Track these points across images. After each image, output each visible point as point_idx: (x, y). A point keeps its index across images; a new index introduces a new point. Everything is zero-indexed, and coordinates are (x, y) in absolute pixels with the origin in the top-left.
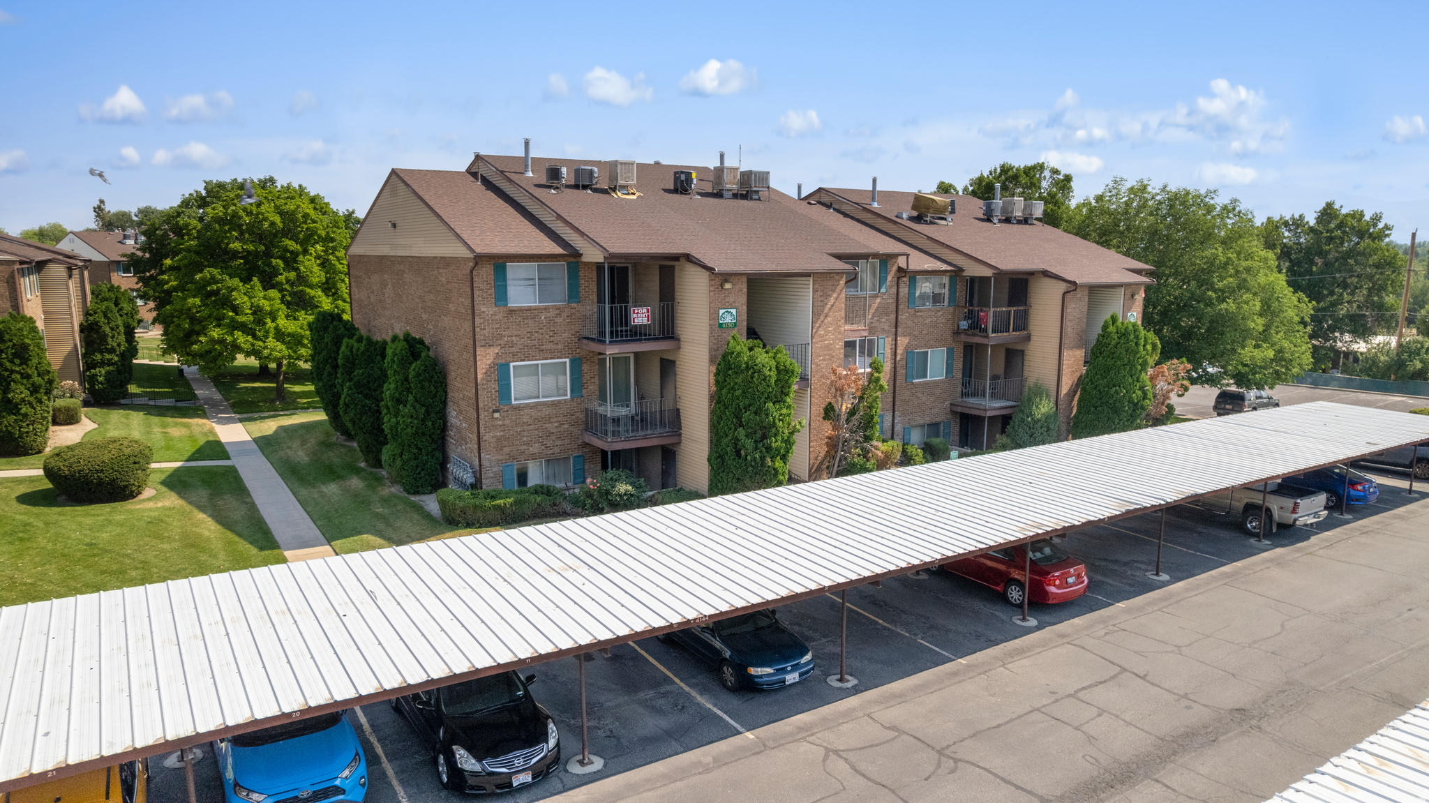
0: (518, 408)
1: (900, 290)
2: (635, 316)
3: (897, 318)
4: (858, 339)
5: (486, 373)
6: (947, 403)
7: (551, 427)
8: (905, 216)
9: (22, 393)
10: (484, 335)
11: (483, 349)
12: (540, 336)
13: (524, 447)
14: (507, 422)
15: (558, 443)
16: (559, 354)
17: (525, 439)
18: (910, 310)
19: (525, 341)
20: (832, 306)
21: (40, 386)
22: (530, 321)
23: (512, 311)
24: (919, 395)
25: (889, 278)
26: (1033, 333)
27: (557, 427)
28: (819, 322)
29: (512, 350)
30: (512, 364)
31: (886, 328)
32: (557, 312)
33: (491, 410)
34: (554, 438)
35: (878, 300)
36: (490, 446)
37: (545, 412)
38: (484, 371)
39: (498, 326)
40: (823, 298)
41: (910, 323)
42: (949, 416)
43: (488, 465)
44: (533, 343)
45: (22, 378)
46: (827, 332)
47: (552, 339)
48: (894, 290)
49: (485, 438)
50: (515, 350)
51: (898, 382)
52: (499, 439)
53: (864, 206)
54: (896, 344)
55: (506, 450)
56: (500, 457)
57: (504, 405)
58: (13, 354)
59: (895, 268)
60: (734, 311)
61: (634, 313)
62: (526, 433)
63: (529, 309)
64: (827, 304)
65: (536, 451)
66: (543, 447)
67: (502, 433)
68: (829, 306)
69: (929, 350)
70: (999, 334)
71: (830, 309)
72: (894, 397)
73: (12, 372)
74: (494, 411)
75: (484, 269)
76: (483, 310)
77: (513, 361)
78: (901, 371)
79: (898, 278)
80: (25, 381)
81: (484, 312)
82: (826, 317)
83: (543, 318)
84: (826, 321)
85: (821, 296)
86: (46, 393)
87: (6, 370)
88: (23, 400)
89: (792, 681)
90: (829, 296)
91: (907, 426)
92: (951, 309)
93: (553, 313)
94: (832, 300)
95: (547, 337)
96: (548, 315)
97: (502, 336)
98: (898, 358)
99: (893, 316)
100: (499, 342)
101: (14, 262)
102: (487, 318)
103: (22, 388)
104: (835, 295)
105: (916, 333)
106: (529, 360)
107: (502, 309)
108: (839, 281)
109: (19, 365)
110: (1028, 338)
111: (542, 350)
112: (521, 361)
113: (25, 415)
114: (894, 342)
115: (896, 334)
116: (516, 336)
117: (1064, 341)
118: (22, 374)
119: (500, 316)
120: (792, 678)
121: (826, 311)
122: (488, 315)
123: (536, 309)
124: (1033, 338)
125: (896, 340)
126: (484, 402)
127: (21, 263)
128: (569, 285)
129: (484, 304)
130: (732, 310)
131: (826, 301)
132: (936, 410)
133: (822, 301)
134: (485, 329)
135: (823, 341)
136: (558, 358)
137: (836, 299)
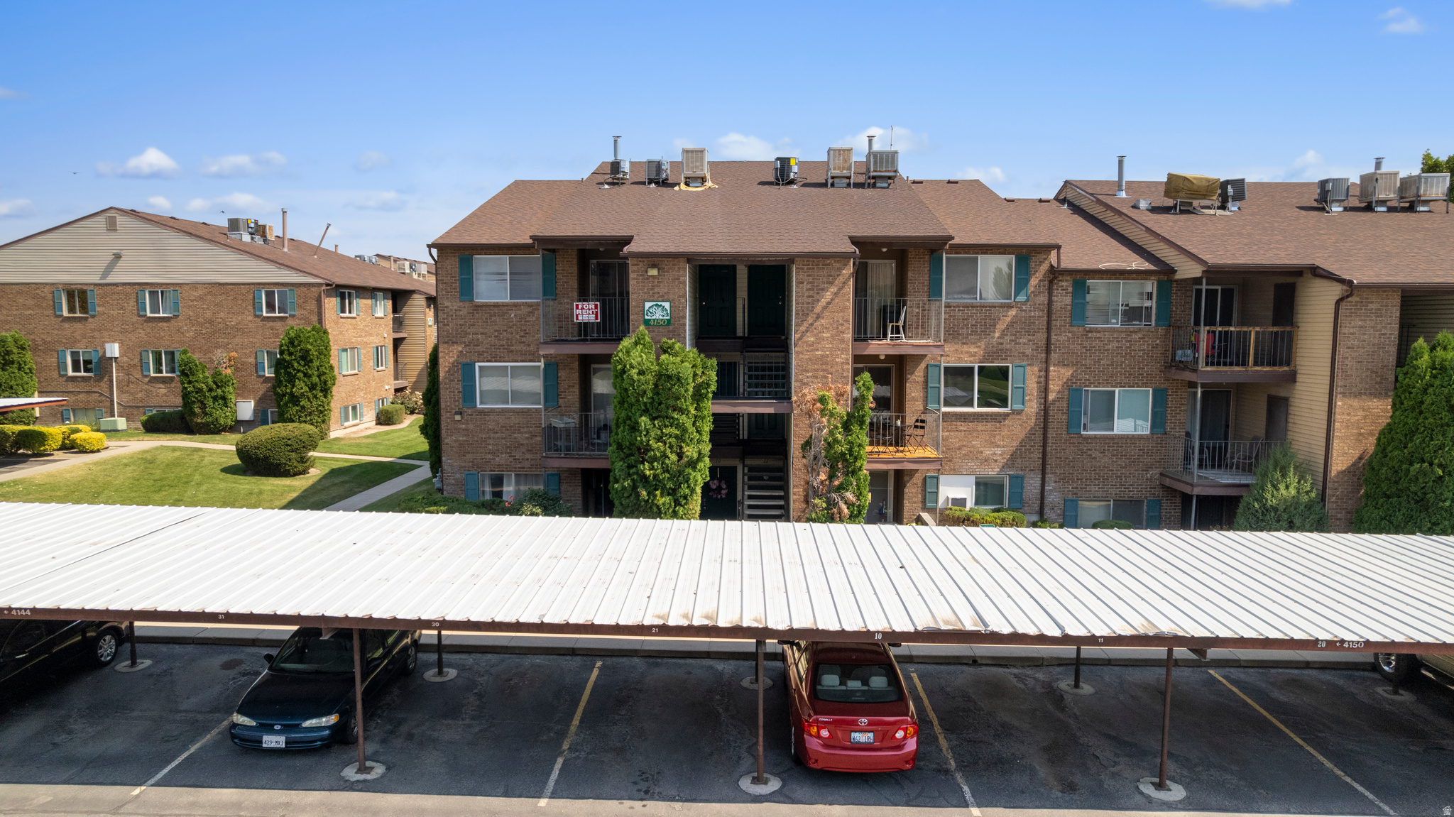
0: (482, 412)
1: (1054, 298)
2: (579, 311)
3: (1048, 339)
4: (976, 367)
5: (449, 372)
6: (1154, 472)
7: (522, 437)
8: (1143, 205)
9: (302, 388)
10: (448, 331)
11: (446, 345)
12: (510, 336)
13: (489, 456)
14: (471, 427)
15: (529, 456)
16: (531, 357)
17: (490, 447)
18: (1075, 329)
19: (491, 340)
20: (829, 303)
21: (316, 384)
22: (497, 318)
23: (479, 307)
24: (1096, 454)
25: (1034, 282)
26: (1301, 370)
27: (527, 438)
28: (805, 324)
29: (477, 349)
30: (477, 364)
31: (1029, 352)
32: (529, 309)
33: (454, 411)
34: (524, 450)
35: (1013, 312)
36: (452, 450)
37: (514, 420)
38: (447, 369)
39: (462, 322)
40: (811, 293)
41: (1075, 347)
42: (1159, 492)
43: (450, 470)
44: (501, 342)
45: (304, 376)
46: (819, 340)
47: (523, 339)
48: (1043, 299)
49: (446, 441)
50: (480, 348)
51: (1051, 433)
52: (461, 445)
53: (1099, 197)
54: (1047, 377)
55: (469, 456)
56: (463, 464)
57: (468, 408)
58: (300, 357)
59: (1044, 267)
60: (667, 305)
61: (577, 308)
62: (491, 441)
63: (496, 305)
64: (818, 300)
65: (503, 462)
66: (511, 459)
67: (465, 438)
68: (823, 302)
69: (1117, 390)
70: (1222, 368)
71: (825, 308)
72: (1044, 453)
73: (299, 371)
74: (456, 413)
75: (448, 261)
76: (447, 304)
77: (478, 362)
78: (1057, 417)
79: (1051, 282)
80: (306, 379)
81: (447, 307)
82: (817, 318)
83: (512, 315)
84: (817, 323)
85: (808, 290)
86: (322, 391)
87: (294, 369)
88: (303, 395)
89: (273, 745)
90: (823, 290)
91: (1070, 496)
92: (1161, 331)
93: (524, 310)
94: (828, 296)
95: (518, 337)
96: (519, 312)
97: (467, 334)
98: (1051, 397)
99: (1041, 337)
100: (463, 340)
101: (320, 285)
102: (451, 313)
103: (303, 384)
104: (833, 289)
105: (1088, 362)
106: (496, 361)
107: (467, 304)
108: (840, 269)
109: (304, 366)
110: (1292, 378)
111: (511, 351)
112: (488, 361)
113: (303, 407)
114: (1043, 373)
115: (1047, 362)
116: (482, 334)
117: (1339, 381)
118: (304, 373)
119: (464, 312)
120: (273, 741)
121: (818, 309)
122: (451, 310)
123: (504, 305)
124: (1300, 378)
125: (1047, 371)
126: (446, 402)
127: (327, 285)
128: (544, 280)
129: (448, 298)
130: (663, 304)
131: (816, 296)
132: (1130, 481)
133: (809, 297)
134: (448, 325)
135: (812, 350)
136: (530, 361)
137: (836, 294)
